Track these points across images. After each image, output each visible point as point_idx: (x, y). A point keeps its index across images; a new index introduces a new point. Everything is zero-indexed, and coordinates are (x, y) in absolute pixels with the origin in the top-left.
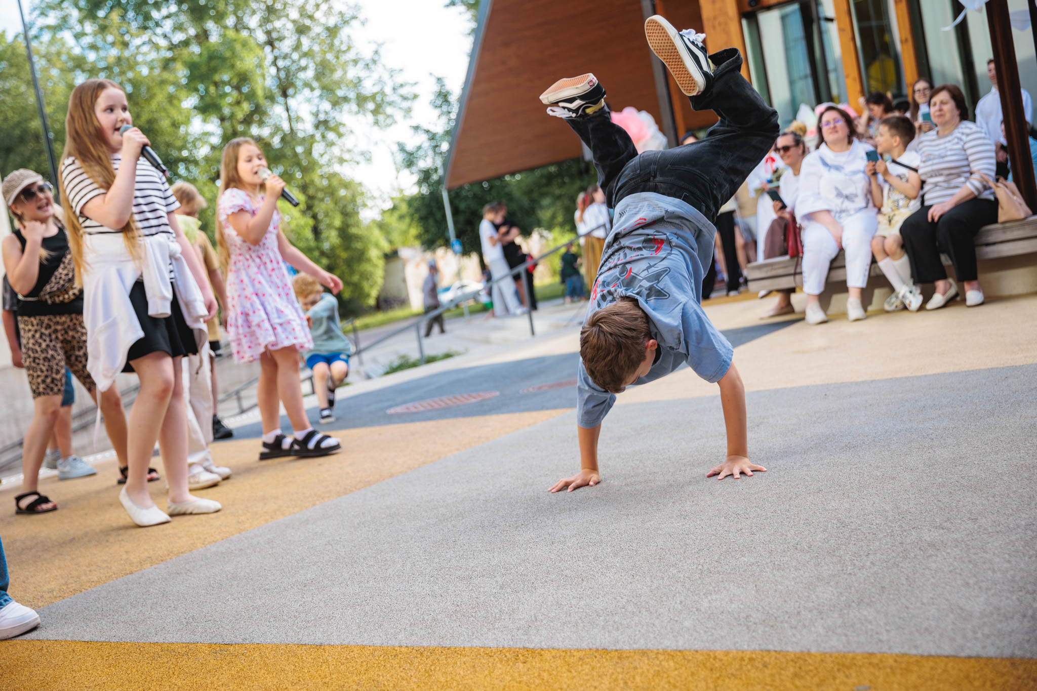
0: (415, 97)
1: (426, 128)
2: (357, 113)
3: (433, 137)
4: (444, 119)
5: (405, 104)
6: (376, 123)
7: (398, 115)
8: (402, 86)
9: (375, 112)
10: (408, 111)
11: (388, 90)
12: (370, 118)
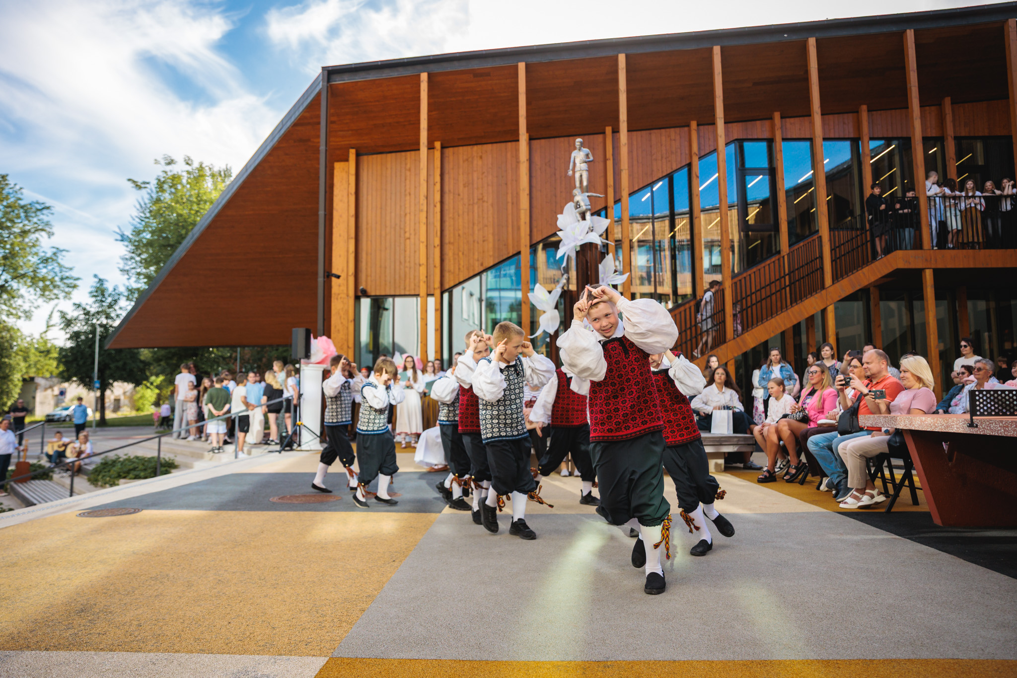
0: (75, 287)
1: (84, 306)
2: (31, 286)
3: (87, 313)
4: (97, 305)
5: (67, 289)
6: (43, 295)
7: (61, 295)
8: (67, 278)
9: (44, 289)
10: (68, 293)
11: (57, 279)
12: (39, 292)
